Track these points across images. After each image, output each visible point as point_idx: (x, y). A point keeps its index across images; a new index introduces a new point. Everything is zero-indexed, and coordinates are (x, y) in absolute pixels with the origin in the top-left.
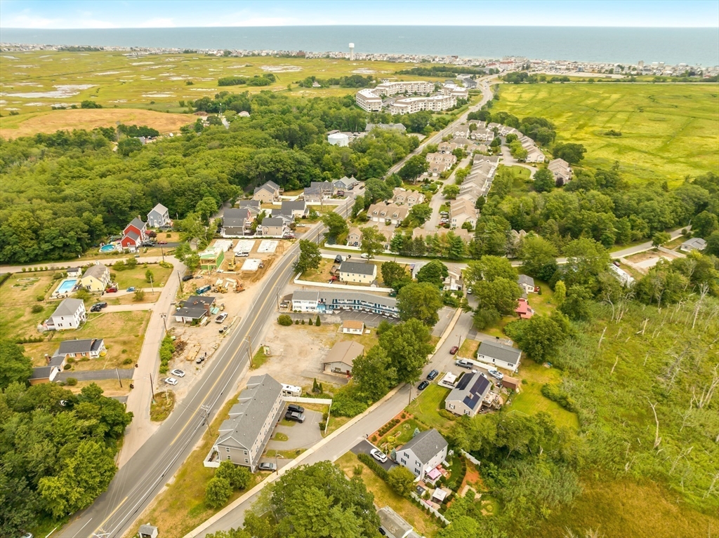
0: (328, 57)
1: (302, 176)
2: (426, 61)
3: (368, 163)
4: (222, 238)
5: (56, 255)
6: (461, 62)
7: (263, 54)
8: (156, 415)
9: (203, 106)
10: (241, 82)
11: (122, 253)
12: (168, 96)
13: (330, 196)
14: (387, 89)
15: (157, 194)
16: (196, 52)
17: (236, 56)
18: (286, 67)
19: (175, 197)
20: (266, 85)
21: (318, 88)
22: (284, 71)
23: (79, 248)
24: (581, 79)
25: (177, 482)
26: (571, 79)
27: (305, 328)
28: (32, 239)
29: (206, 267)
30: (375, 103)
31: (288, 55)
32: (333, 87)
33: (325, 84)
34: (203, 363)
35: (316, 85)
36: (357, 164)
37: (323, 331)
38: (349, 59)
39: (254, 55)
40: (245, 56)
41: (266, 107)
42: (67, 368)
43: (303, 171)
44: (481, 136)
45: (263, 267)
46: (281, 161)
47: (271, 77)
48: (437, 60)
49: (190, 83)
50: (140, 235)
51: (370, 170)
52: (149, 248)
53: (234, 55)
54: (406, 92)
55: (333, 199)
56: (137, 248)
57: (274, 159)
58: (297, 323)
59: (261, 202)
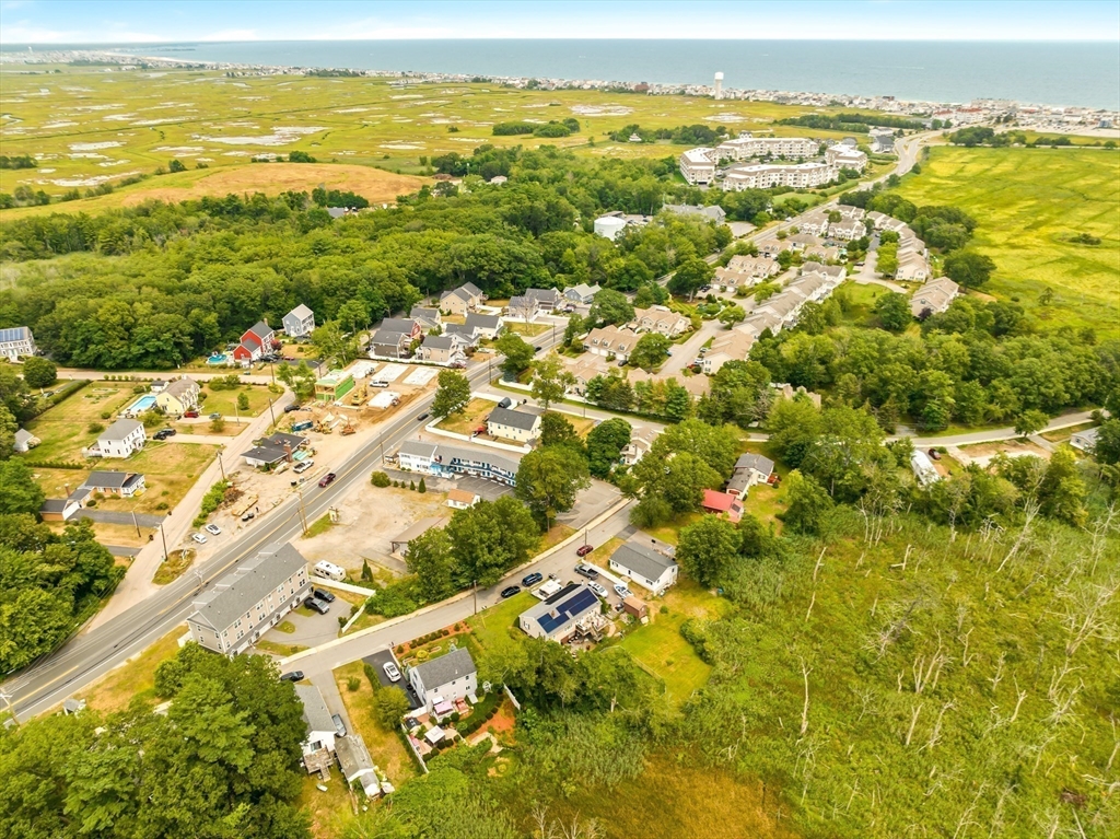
0: (683, 93)
1: (519, 278)
2: (836, 103)
3: (623, 266)
4: (370, 359)
5: (148, 362)
6: (896, 108)
7: (586, 87)
8: (161, 577)
9: (450, 167)
10: (526, 130)
11: (231, 367)
12: (414, 147)
13: (551, 311)
14: (737, 149)
15: (302, 291)
16: (490, 80)
17: (544, 89)
18: (609, 108)
19: (325, 296)
20: (561, 135)
21: (637, 143)
22: (604, 114)
23: (177, 355)
24: (1094, 143)
25: (141, 659)
26: (1072, 140)
27: (403, 493)
28: (122, 339)
29: (322, 397)
30: (702, 171)
31: (622, 88)
32: (661, 142)
33: (647, 137)
34: (250, 520)
35: (635, 138)
36: (606, 266)
37: (423, 500)
38: (713, 97)
39: (571, 88)
40: (558, 89)
41: (531, 171)
42: (91, 504)
43: (521, 272)
44: (844, 232)
45: (397, 405)
46: (487, 255)
47: (572, 124)
48: (856, 102)
49: (454, 130)
50: (262, 345)
52: (269, 364)
53: (543, 86)
54: (770, 154)
55: (554, 317)
56: (252, 363)
57: (477, 252)
58: (396, 485)
59: (449, 313)
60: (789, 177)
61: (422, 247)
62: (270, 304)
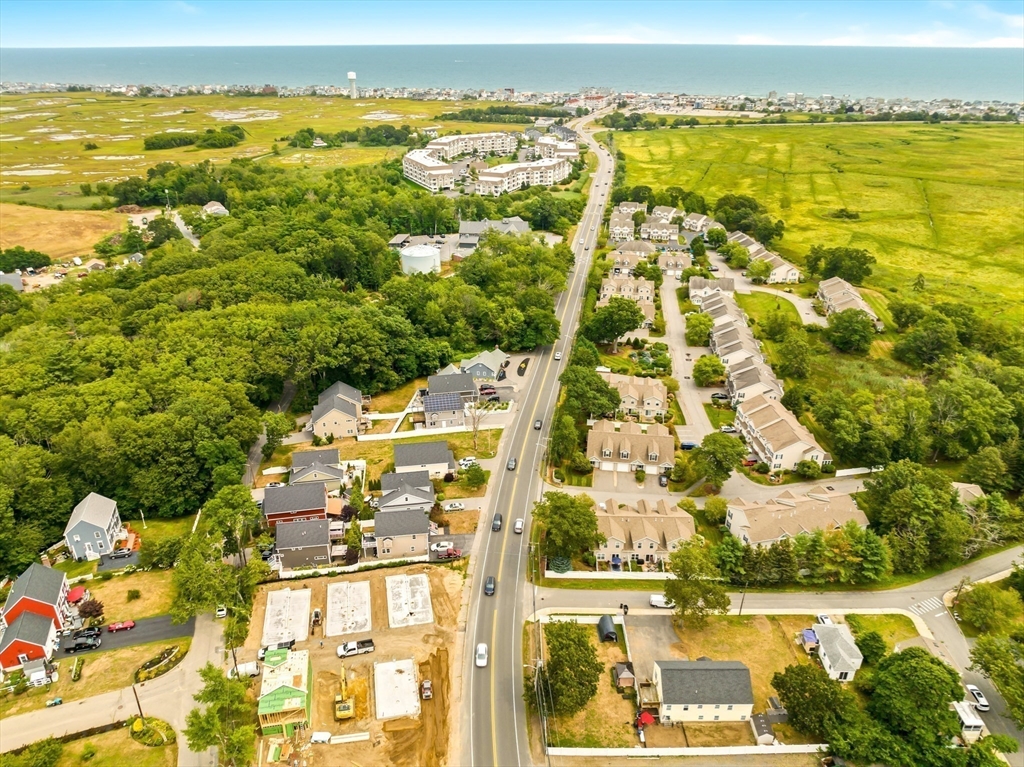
0: (314, 94)
1: (402, 361)
2: (469, 97)
3: (523, 319)
4: (280, 580)
6: (522, 99)
7: (207, 92)
9: (130, 196)
10: (184, 141)
14: (446, 148)
15: (83, 467)
16: (89, 89)
17: (162, 96)
18: (251, 112)
19: (132, 469)
20: (231, 145)
21: (324, 147)
22: (251, 119)
24: (714, 121)
26: (700, 120)
30: (443, 175)
31: (248, 92)
32: (347, 145)
33: (336, 141)
35: (319, 142)
36: (500, 322)
38: (348, 97)
39: (191, 93)
40: (176, 95)
41: (255, 192)
43: (402, 351)
45: (433, 696)
46: (361, 338)
47: (237, 132)
48: (484, 95)
49: (91, 147)
50: (54, 615)
51: (529, 331)
52: (85, 656)
53: (158, 93)
54: (475, 151)
55: (482, 412)
56: (50, 668)
57: (345, 336)
59: (331, 440)
60: (536, 176)
61: (241, 337)
62: (27, 508)
